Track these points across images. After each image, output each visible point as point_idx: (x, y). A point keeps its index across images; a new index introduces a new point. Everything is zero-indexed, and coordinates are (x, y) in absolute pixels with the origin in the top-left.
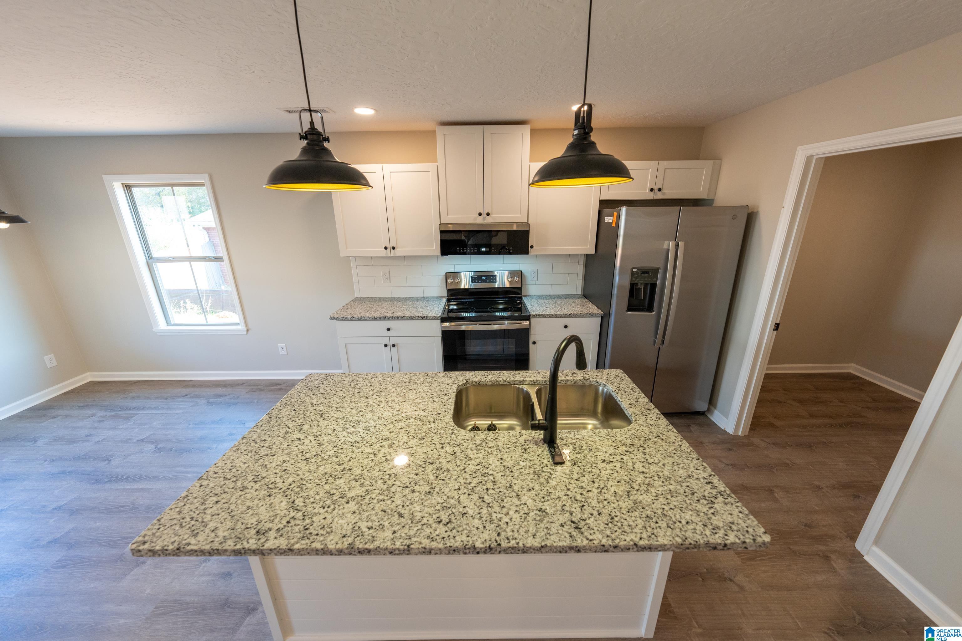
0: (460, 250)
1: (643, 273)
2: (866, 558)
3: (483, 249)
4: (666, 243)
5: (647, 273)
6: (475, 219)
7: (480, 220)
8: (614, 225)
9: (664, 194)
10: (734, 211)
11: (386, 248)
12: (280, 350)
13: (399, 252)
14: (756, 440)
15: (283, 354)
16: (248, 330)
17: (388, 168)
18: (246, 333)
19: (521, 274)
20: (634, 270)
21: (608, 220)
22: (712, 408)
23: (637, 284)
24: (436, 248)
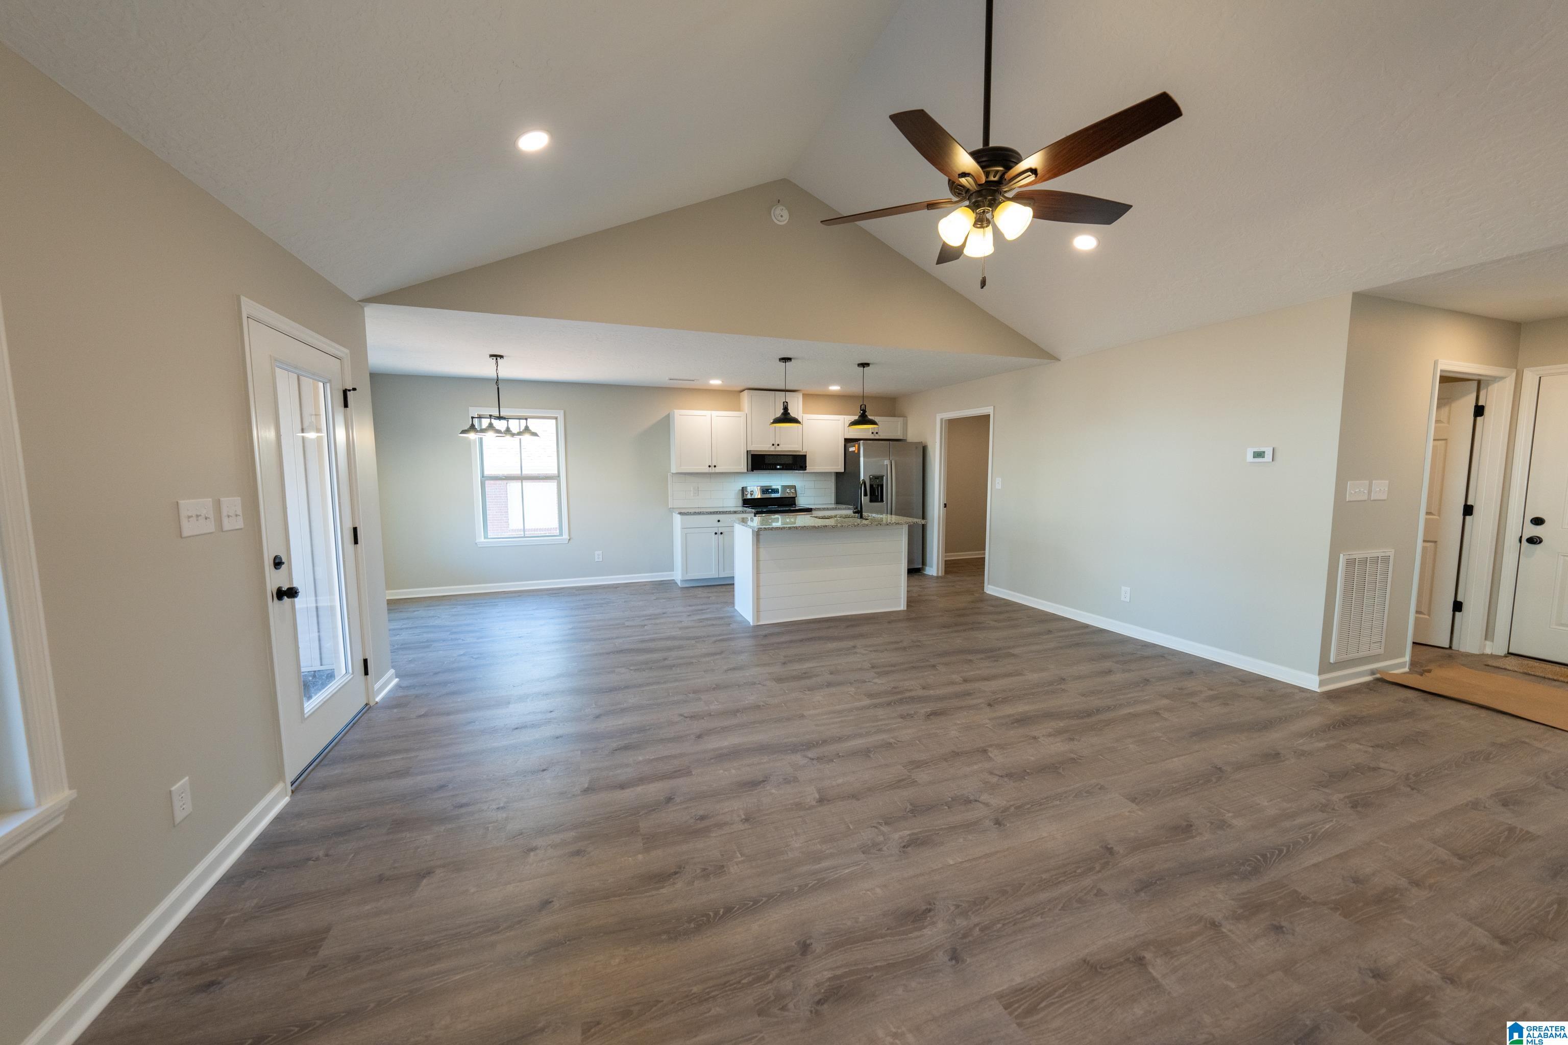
0: (764, 467)
1: (876, 478)
2: (987, 592)
3: (778, 467)
4: (886, 461)
5: (878, 478)
6: (770, 447)
7: (772, 448)
8: (856, 452)
9: (879, 436)
10: (916, 445)
11: (710, 466)
12: (596, 557)
13: (717, 470)
14: (949, 576)
15: (598, 560)
16: (569, 540)
17: (715, 413)
18: (567, 542)
19: (794, 487)
20: (871, 477)
21: (851, 449)
22: (924, 567)
23: (873, 485)
24: (742, 466)
